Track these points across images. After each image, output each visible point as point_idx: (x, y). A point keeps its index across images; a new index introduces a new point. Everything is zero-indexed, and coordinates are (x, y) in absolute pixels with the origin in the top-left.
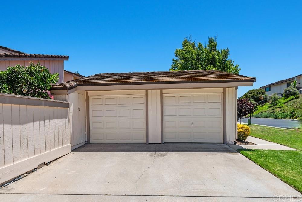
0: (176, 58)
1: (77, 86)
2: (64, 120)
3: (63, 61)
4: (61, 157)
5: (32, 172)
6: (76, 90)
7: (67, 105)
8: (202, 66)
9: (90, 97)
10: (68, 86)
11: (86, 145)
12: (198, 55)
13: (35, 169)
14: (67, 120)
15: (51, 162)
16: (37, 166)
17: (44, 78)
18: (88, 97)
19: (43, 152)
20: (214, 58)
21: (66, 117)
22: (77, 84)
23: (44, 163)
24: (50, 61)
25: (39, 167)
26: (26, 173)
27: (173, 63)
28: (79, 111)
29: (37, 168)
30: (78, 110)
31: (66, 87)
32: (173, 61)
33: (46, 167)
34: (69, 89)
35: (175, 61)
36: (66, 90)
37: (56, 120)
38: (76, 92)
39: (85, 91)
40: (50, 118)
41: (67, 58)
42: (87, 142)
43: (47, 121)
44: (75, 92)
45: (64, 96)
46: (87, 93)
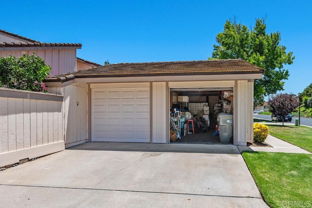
0: (217, 44)
1: (74, 78)
2: (56, 113)
3: (76, 50)
4: (51, 154)
5: (13, 166)
6: (74, 82)
7: (61, 99)
8: (248, 54)
9: (92, 90)
10: (62, 78)
11: (86, 143)
12: (242, 41)
13: (16, 164)
14: (60, 114)
15: (37, 158)
16: (18, 161)
17: (36, 69)
18: (90, 90)
19: (27, 147)
20: (261, 44)
21: (59, 110)
22: (74, 76)
23: (28, 158)
24: (59, 50)
25: (22, 162)
26: (5, 167)
27: (214, 50)
28: (78, 105)
29: (18, 164)
30: (76, 104)
31: (60, 79)
32: (215, 47)
33: (30, 162)
34: (63, 81)
35: (216, 48)
36: (60, 83)
37: (45, 114)
38: (74, 84)
39: (87, 83)
40: (37, 111)
41: (79, 46)
42: (87, 141)
43: (33, 114)
44: (72, 84)
45: (58, 89)
46: (89, 86)
